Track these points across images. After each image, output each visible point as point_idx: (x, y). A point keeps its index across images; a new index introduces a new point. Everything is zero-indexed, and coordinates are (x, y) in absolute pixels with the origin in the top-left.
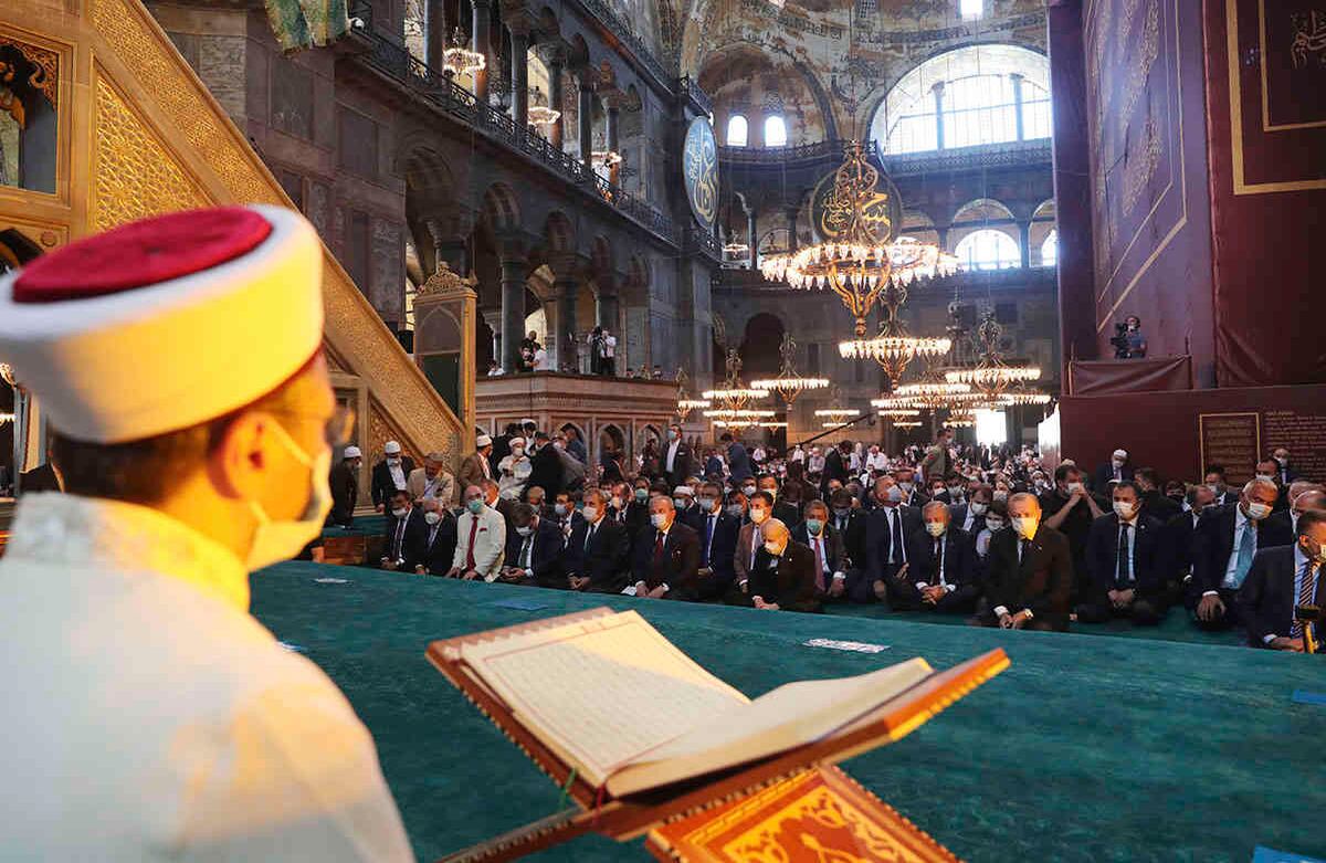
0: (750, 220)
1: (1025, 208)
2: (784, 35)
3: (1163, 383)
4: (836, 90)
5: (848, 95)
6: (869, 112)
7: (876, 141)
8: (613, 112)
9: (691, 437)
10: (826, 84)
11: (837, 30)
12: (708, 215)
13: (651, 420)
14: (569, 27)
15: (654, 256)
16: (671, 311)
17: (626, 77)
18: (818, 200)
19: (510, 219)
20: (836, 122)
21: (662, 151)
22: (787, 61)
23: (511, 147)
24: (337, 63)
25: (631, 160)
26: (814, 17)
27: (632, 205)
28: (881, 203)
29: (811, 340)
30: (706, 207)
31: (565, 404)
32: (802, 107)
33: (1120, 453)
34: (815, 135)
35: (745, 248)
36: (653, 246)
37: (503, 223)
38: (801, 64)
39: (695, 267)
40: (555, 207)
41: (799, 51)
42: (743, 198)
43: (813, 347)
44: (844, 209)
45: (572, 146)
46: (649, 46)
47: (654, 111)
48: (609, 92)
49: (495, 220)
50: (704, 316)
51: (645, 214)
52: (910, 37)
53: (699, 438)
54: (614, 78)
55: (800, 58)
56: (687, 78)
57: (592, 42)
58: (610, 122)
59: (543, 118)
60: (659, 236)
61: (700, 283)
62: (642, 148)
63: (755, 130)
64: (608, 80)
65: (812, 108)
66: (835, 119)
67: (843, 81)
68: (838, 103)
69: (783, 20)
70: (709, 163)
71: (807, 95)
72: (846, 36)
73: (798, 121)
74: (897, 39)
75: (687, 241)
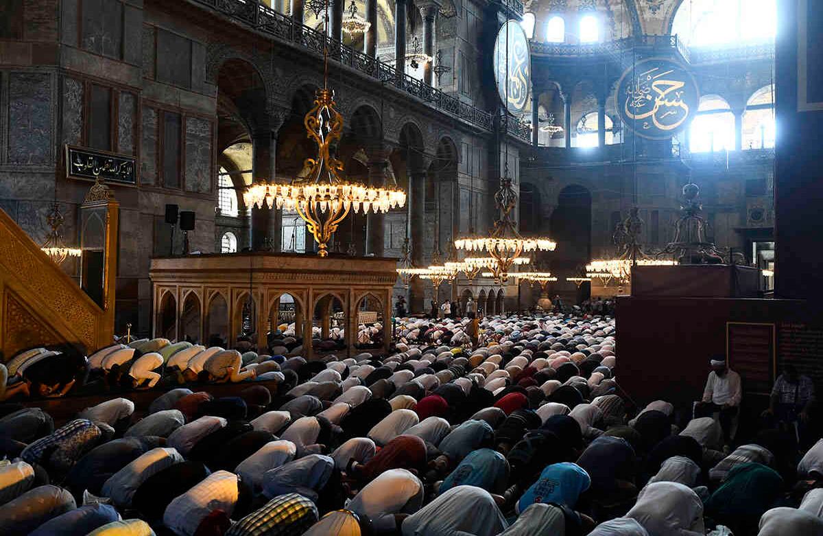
0: (565, 106)
6: (671, 10)
7: (676, 35)
9: (492, 291)
12: (518, 103)
13: (370, 290)
15: (466, 140)
20: (641, 20)
21: (475, 49)
25: (447, 59)
30: (516, 97)
32: (612, 8)
34: (623, 32)
35: (560, 129)
36: (464, 132)
40: (362, 102)
42: (559, 86)
44: (645, 95)
45: (386, 51)
47: (469, 16)
51: (453, 105)
53: (501, 291)
58: (426, 27)
60: (466, 122)
62: (455, 50)
63: (571, 28)
65: (621, 8)
66: (640, 17)
68: (643, 3)
70: (519, 59)
75: (496, 127)
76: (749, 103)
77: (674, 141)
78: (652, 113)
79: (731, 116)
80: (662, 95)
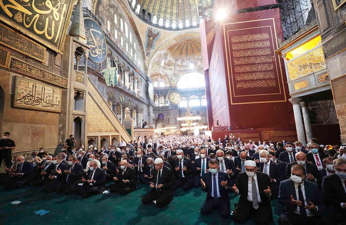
0: (158, 98)
1: (200, 97)
2: (163, 70)
3: (224, 130)
4: (171, 79)
5: (173, 79)
6: (176, 82)
8: (138, 82)
10: (170, 78)
11: (171, 69)
14: (132, 70)
16: (147, 113)
17: (140, 77)
18: (169, 95)
19: (123, 100)
20: (171, 83)
22: (164, 74)
23: (123, 89)
24: (98, 78)
25: (140, 90)
26: (168, 67)
27: (141, 98)
28: (178, 96)
29: (168, 118)
30: (152, 97)
31: (139, 133)
32: (166, 81)
33: (220, 139)
34: (168, 85)
36: (144, 104)
37: (122, 101)
38: (166, 74)
39: (150, 107)
40: (129, 98)
41: (166, 72)
42: (157, 95)
43: (169, 119)
44: (173, 97)
45: (132, 88)
46: (143, 72)
47: (144, 82)
48: (137, 79)
49: (120, 101)
50: (152, 114)
51: (143, 99)
52: (182, 71)
54: (138, 77)
55: (166, 73)
56: (149, 77)
57: (135, 72)
58: (137, 84)
59: (127, 84)
60: (145, 102)
61: (151, 109)
62: (142, 88)
63: (159, 84)
64: (137, 77)
65: (168, 81)
67: (172, 77)
68: (172, 80)
69: (163, 68)
70: (152, 90)
71: (167, 79)
72: (173, 70)
73: (165, 83)
74: (180, 71)
75: (149, 102)
76: (190, 99)
77: (178, 105)
78: (174, 100)
79: (187, 101)
80: (176, 97)
